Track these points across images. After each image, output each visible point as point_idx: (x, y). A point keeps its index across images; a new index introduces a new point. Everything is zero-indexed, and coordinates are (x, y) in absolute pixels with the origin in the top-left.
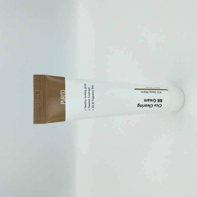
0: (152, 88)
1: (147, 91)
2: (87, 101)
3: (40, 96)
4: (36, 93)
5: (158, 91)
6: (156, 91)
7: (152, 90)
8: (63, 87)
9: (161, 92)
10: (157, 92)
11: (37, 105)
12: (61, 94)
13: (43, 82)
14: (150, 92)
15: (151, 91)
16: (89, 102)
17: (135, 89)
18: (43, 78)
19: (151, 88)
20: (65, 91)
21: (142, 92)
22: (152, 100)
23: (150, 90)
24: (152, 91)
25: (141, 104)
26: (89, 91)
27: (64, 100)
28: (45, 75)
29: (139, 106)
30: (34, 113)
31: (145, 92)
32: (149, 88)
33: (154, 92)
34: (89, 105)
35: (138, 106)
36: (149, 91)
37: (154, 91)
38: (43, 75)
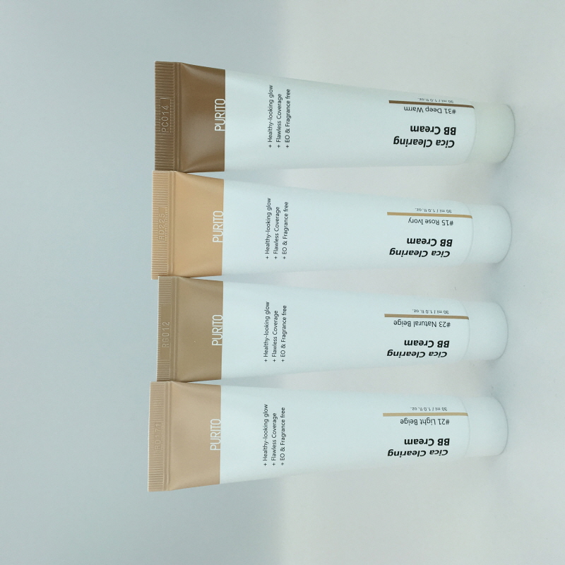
0: (434, 102)
1: (420, 106)
2: (273, 126)
3: (169, 110)
4: (160, 104)
5: (448, 107)
6: (443, 107)
7: (432, 105)
8: (220, 91)
9: (454, 112)
10: (444, 111)
11: (164, 130)
12: (216, 107)
13: (176, 80)
14: (428, 110)
15: (430, 106)
16: (279, 128)
17: (391, 102)
18: (176, 69)
19: (430, 102)
20: (225, 102)
21: (406, 109)
22: (429, 129)
23: (426, 106)
24: (433, 107)
25: (402, 137)
26: (280, 102)
27: (223, 122)
28: (180, 64)
29: (396, 141)
30: (157, 148)
31: (414, 109)
32: (425, 101)
33: (436, 110)
34: (279, 136)
35: (395, 143)
36: (424, 107)
37: (437, 107)
38: (176, 64)
